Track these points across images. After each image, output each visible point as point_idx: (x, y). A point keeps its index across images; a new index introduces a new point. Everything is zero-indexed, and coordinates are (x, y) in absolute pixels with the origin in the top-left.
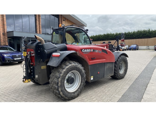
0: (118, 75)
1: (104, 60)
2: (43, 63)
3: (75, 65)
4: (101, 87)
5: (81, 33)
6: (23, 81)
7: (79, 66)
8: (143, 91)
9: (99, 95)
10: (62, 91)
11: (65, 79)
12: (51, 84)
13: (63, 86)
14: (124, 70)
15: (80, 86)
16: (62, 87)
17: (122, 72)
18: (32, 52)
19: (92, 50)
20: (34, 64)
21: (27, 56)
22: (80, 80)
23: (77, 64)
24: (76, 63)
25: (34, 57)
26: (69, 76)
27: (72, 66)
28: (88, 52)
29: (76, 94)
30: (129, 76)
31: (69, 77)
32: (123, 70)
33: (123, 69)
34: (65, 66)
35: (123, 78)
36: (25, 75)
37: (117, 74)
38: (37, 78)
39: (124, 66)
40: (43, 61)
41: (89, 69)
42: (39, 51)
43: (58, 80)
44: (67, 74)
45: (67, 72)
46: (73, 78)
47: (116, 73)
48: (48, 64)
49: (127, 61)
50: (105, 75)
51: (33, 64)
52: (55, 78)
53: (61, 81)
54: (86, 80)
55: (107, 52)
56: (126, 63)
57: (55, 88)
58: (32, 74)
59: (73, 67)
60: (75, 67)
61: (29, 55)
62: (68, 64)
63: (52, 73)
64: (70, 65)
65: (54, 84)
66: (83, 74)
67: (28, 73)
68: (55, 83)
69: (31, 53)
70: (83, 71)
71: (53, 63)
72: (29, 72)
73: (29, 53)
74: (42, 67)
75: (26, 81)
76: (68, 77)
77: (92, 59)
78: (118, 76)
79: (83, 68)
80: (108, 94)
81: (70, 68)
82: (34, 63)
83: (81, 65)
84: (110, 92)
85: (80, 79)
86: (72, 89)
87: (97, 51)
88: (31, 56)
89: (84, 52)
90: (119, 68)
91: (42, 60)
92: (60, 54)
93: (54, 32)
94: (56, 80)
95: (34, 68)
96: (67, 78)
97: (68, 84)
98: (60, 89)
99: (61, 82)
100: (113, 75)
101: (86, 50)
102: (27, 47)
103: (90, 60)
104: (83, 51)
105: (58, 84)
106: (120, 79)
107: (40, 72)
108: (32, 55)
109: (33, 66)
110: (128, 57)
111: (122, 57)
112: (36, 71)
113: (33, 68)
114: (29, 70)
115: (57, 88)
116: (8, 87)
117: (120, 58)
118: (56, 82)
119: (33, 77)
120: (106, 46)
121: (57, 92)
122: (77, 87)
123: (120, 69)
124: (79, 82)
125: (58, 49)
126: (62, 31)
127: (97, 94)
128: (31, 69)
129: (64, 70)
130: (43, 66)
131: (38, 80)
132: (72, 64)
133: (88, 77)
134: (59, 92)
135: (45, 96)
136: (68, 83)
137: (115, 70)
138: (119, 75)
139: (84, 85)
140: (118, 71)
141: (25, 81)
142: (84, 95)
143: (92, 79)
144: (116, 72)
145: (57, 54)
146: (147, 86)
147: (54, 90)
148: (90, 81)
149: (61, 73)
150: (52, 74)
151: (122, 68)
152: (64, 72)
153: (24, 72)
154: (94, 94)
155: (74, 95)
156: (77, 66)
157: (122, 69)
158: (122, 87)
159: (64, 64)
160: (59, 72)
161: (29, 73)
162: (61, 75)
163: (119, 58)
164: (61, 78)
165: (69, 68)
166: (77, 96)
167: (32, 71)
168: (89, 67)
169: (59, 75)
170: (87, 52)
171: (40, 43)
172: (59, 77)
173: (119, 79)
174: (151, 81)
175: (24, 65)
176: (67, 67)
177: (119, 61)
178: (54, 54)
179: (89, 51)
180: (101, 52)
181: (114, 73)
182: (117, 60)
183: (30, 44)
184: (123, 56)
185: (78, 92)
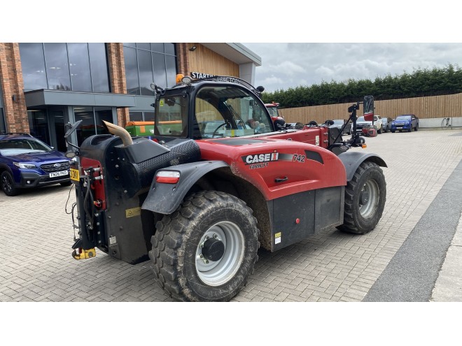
0: (355, 222)
1: (314, 181)
2: (131, 200)
3: (225, 205)
4: (307, 263)
5: (242, 97)
6: (74, 255)
7: (239, 206)
8: (434, 272)
9: (300, 289)
10: (187, 284)
11: (197, 247)
12: (156, 263)
13: (190, 269)
14: (376, 206)
15: (242, 265)
16: (189, 274)
17: (367, 211)
18: (95, 169)
19: (276, 156)
20: (104, 205)
21: (82, 181)
22: (240, 248)
23: (230, 202)
24: (227, 199)
25: (103, 182)
26: (208, 238)
27: (216, 208)
28: (264, 162)
29: (231, 289)
30: (391, 223)
31: (209, 241)
32: (373, 205)
33: (371, 203)
34: (195, 209)
35: (372, 230)
36: (78, 237)
37: (354, 219)
38: (114, 246)
39: (374, 193)
40: (131, 195)
41: (267, 213)
42: (117, 166)
43: (176, 254)
44: (201, 235)
45: (202, 227)
46: (220, 244)
47: (350, 216)
48: (145, 207)
49: (383, 177)
50: (317, 226)
51: (102, 204)
52: (167, 249)
53: (186, 254)
54: (261, 244)
55: (322, 156)
56: (380, 183)
57: (167, 277)
58: (99, 233)
59: (219, 212)
60: (224, 211)
61: (89, 180)
62: (203, 202)
63: (157, 231)
64: (210, 208)
65: (165, 264)
66: (250, 229)
67: (88, 232)
68: (166, 261)
69: (94, 171)
70: (251, 220)
71: (159, 202)
72: (91, 228)
73: (86, 174)
74: (128, 212)
75: (83, 254)
76: (206, 240)
77: (277, 183)
78: (356, 226)
79: (250, 212)
80: (326, 284)
81: (212, 216)
82: (104, 201)
83: (243, 204)
84: (331, 279)
85: (240, 244)
86: (217, 275)
87: (291, 158)
88: (93, 182)
89: (251, 163)
90: (358, 203)
91: (126, 191)
92: (178, 176)
93: (162, 101)
94: (168, 253)
95: (103, 217)
96: (202, 243)
97: (207, 262)
98: (181, 281)
99: (185, 259)
100: (341, 222)
101: (256, 156)
102: (82, 151)
103: (270, 186)
104: (250, 159)
105: (175, 264)
106: (362, 234)
107: (121, 227)
108: (96, 178)
109: (101, 211)
110: (385, 165)
111: (367, 167)
112: (110, 226)
113: (102, 215)
114: (90, 223)
115: (173, 278)
116: (32, 267)
117: (362, 171)
118: (170, 258)
119: (102, 243)
120: (320, 133)
121: (175, 288)
122: (232, 270)
123: (361, 203)
124: (240, 254)
125: (173, 158)
126: (186, 96)
127: (293, 287)
128: (96, 220)
129: (194, 223)
130: (132, 210)
131: (118, 250)
132: (217, 203)
133: (264, 238)
134: (181, 289)
135: (140, 295)
136: (206, 258)
137: (346, 207)
138: (361, 223)
139: (253, 260)
140: (357, 209)
141: (79, 256)
142: (255, 292)
143: (278, 241)
144: (351, 214)
145: (172, 176)
146: (444, 256)
147: (165, 282)
148: (272, 247)
149: (183, 232)
150: (157, 233)
151: (368, 199)
152: (194, 230)
153: (75, 226)
154: (285, 285)
155: (224, 294)
156: (232, 206)
157: (367, 202)
158: (369, 261)
159: (192, 203)
160: (177, 229)
161: (90, 230)
162: (185, 237)
163: (358, 171)
164: (184, 247)
165: (207, 214)
166: (235, 296)
167: (98, 224)
168: (269, 207)
169: (178, 238)
170: (259, 162)
171: (119, 141)
172: (179, 246)
173: (360, 232)
174: (456, 237)
175: (73, 208)
176: (202, 213)
177: (359, 181)
178: (162, 174)
179: (266, 158)
180: (302, 158)
181: (346, 216)
182: (354, 179)
183: (89, 143)
184: (371, 164)
185: (236, 283)
